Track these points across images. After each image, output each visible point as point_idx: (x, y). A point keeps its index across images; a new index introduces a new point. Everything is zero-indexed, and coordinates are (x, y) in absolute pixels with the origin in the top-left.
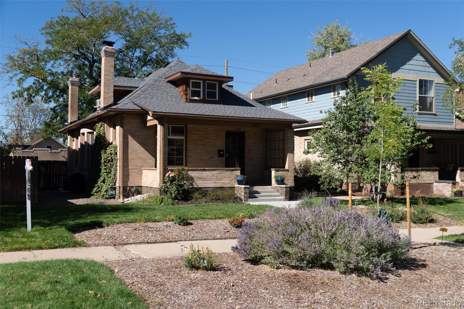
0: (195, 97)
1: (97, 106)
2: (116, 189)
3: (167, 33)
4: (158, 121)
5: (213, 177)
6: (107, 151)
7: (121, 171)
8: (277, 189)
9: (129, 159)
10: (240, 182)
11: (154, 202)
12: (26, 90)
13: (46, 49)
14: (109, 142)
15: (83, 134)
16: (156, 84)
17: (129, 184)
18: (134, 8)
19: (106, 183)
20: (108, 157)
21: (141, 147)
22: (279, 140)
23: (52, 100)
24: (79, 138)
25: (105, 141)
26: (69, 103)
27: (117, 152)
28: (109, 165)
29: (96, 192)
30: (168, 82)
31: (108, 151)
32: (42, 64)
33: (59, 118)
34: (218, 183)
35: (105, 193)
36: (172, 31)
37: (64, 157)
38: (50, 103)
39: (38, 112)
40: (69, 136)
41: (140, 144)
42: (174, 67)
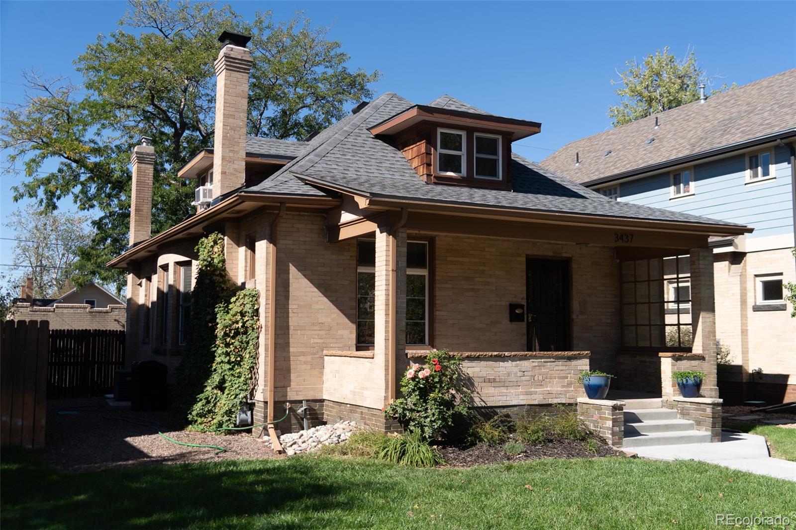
0: (447, 171)
1: (199, 202)
2: (256, 408)
3: (330, 72)
4: (376, 225)
5: (523, 378)
6: (231, 306)
7: (270, 359)
8: (683, 409)
9: (291, 328)
10: (593, 392)
11: (377, 453)
12: (42, 183)
13: (86, 99)
14: (235, 284)
15: (165, 267)
16: (349, 140)
17: (289, 394)
18: (264, 25)
19: (227, 392)
20: (234, 323)
21: (321, 294)
22: (649, 281)
23: (95, 203)
24: (155, 278)
25: (225, 282)
26: (132, 210)
27: (257, 310)
28: (237, 343)
29: (200, 415)
30: (378, 137)
31: (235, 308)
32: (78, 130)
33: (109, 241)
34: (536, 393)
35: (226, 418)
36: (340, 69)
37: (119, 322)
38: (91, 210)
39: (73, 240)
40: (131, 275)
41: (319, 286)
42: (383, 107)
